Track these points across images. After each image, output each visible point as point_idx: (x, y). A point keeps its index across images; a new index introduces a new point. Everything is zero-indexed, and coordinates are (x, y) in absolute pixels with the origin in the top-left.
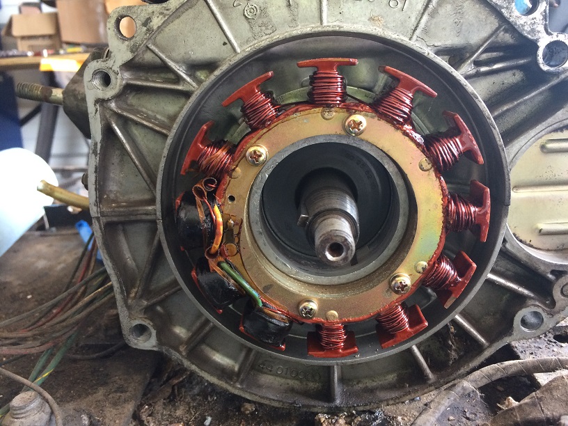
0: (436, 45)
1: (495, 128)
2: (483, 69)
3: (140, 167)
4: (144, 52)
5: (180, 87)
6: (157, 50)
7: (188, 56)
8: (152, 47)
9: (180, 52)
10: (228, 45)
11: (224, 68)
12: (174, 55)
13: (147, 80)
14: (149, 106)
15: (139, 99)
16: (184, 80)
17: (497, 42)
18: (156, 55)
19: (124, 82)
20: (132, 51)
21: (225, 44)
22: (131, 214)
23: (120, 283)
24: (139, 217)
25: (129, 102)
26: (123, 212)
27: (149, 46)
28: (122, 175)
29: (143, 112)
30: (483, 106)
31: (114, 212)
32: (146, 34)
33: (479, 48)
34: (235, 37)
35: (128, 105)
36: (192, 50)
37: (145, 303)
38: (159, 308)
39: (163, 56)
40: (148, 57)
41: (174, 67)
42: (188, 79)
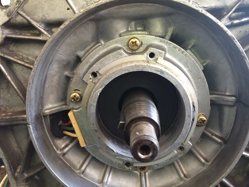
0: (205, 6)
1: (246, 59)
2: (236, 22)
3: (17, 90)
4: (16, 16)
5: (40, 38)
6: (24, 15)
7: (45, 18)
8: (22, 13)
9: (40, 15)
10: (71, 10)
11: (66, 23)
12: (36, 17)
13: (21, 34)
14: (23, 51)
15: (17, 47)
16: (43, 33)
17: (243, 4)
18: (24, 18)
19: (4, 36)
20: (8, 16)
21: (68, 9)
22: (13, 120)
23: (9, 164)
24: (18, 122)
25: (11, 49)
26: (9, 119)
27: (19, 12)
28: (9, 95)
29: (19, 55)
30: (238, 44)
31: (3, 119)
32: (16, 4)
33: (232, 8)
34: (75, 4)
35: (10, 51)
36: (47, 14)
37: (26, 175)
38: (36, 177)
39: (29, 18)
40: (19, 19)
41: (36, 25)
42: (45, 33)
